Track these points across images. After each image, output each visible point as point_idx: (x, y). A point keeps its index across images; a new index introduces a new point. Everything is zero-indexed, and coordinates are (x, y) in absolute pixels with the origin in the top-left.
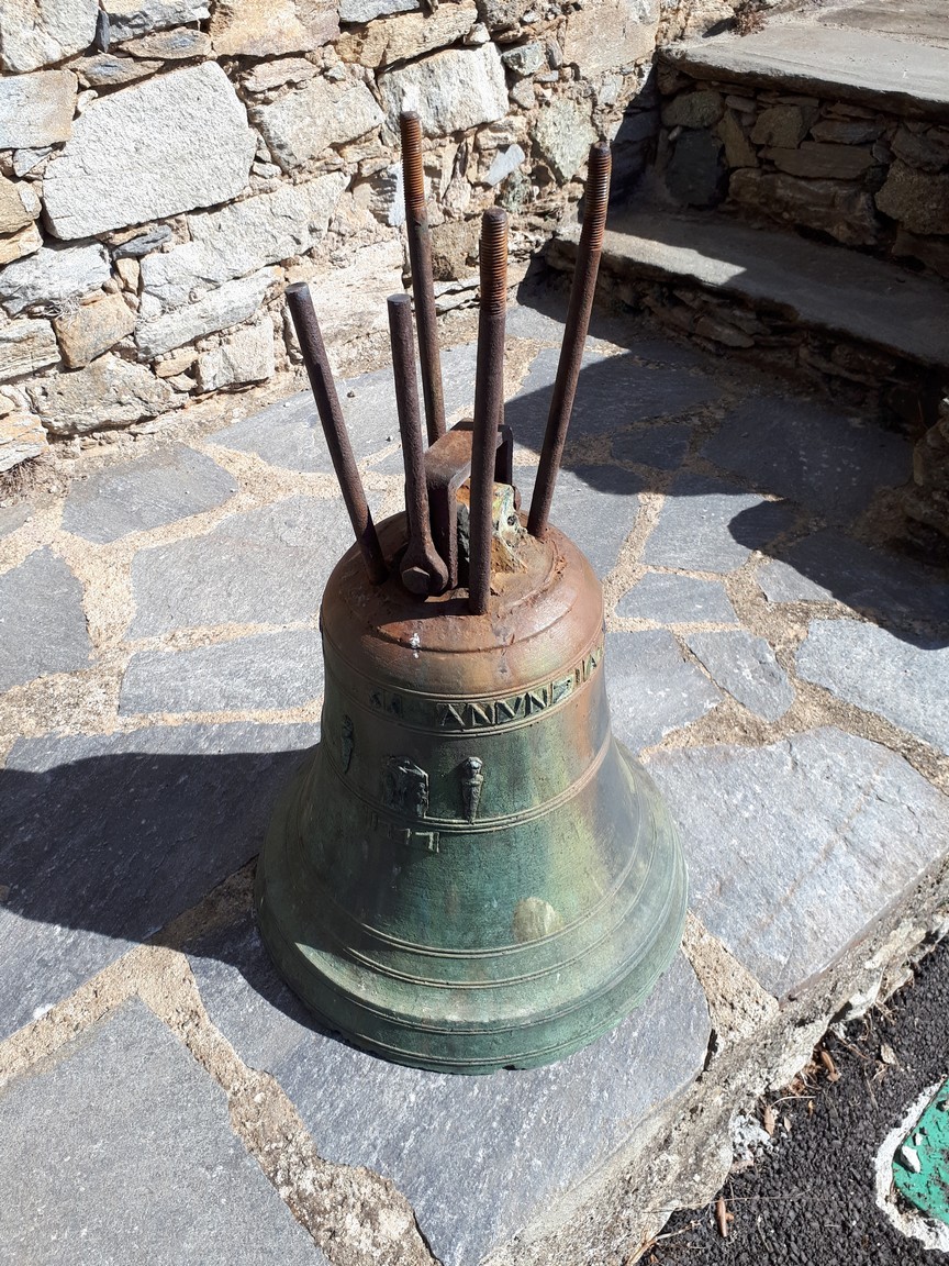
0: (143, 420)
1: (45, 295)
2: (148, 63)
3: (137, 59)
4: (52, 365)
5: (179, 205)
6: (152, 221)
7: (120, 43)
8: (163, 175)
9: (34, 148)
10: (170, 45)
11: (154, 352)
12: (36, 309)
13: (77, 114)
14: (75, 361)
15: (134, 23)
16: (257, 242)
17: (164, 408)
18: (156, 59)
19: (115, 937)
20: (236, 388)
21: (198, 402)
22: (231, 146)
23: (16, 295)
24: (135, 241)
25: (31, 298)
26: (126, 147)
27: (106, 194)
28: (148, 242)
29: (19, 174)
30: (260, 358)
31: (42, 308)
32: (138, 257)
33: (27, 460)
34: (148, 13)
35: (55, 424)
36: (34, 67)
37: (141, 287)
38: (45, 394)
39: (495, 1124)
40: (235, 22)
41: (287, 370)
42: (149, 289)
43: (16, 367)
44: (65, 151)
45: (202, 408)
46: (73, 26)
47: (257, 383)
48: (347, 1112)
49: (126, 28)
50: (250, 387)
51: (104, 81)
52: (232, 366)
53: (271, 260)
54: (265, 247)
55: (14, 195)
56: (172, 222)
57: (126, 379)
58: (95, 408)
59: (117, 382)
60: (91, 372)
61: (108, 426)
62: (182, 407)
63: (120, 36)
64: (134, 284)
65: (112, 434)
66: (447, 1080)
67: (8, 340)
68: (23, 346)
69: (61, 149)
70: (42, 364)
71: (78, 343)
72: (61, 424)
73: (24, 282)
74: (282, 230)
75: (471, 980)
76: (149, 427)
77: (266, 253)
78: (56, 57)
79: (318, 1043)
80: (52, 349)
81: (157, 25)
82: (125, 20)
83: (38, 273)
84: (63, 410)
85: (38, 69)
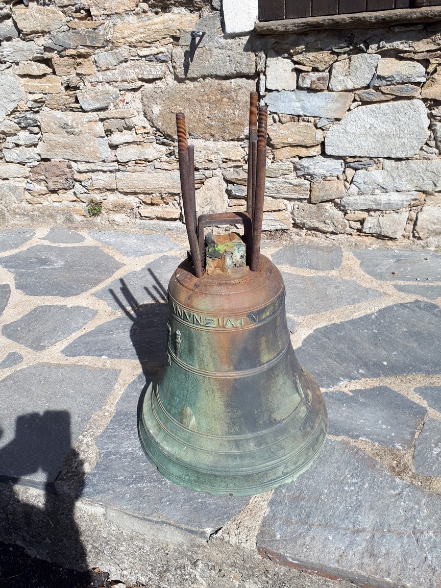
0: (332, 233)
1: (311, 172)
2: (388, 95)
3: (383, 93)
4: (305, 199)
5: (380, 154)
6: (367, 157)
7: (380, 86)
8: (378, 140)
9: (328, 119)
10: (400, 90)
11: (347, 208)
12: (307, 177)
13: (349, 110)
14: (313, 200)
15: (388, 79)
16: (414, 179)
17: (342, 231)
18: (392, 95)
19: (137, 355)
20: (380, 237)
21: (359, 235)
22: (414, 136)
23: (301, 169)
24: (356, 163)
25: (306, 172)
26: (366, 126)
27: (351, 142)
28: (361, 165)
29: (318, 126)
30: (395, 228)
31: (309, 177)
32: (356, 169)
33: (282, 229)
34: (394, 76)
35: (297, 221)
36: (340, 90)
37: (352, 182)
38: (298, 208)
39: (134, 476)
40: (436, 85)
41: (409, 239)
42: (355, 183)
43: (292, 195)
44: (340, 122)
45: (360, 238)
46: (361, 77)
47: (391, 239)
48: (115, 437)
49: (384, 81)
50: (386, 239)
51: (365, 99)
52: (380, 227)
53: (418, 189)
54: (417, 183)
55: (314, 134)
56: (376, 160)
57: (331, 215)
58: (314, 220)
59: (327, 214)
60: (318, 206)
61: (317, 229)
62: (351, 234)
63: (380, 83)
64: (349, 179)
65: (319, 234)
66: (142, 455)
67: (292, 184)
68: (297, 188)
69: (339, 121)
70: (301, 197)
71: (317, 194)
72: (299, 221)
73: (305, 165)
74: (428, 177)
75: (163, 424)
76: (333, 236)
77: (417, 185)
78: (350, 87)
79: (134, 416)
80: (306, 193)
81: (398, 81)
82: (384, 78)
83: (312, 163)
84: (302, 216)
85: (342, 91)
